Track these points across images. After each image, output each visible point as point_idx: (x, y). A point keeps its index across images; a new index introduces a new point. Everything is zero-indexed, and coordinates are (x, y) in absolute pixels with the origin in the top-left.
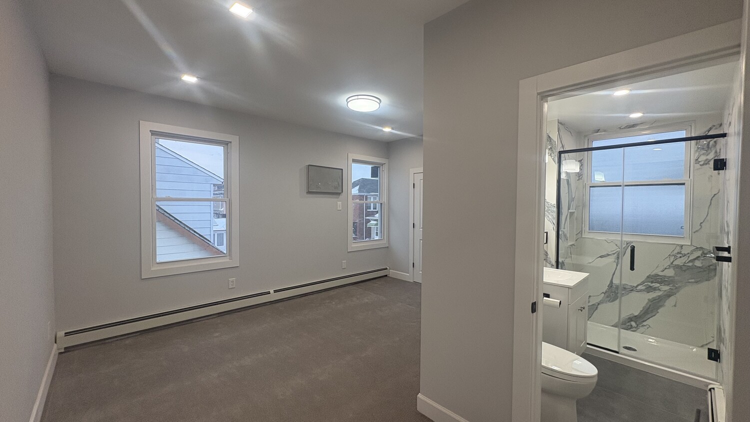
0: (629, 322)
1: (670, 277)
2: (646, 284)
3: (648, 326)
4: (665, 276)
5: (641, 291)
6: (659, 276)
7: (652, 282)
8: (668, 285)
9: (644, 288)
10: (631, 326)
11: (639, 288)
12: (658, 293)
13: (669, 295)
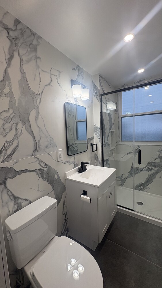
0: (140, 186)
1: (158, 163)
2: (147, 167)
3: (148, 188)
4: (156, 163)
5: (145, 171)
6: (153, 162)
7: (150, 166)
8: (157, 167)
9: (147, 169)
10: (141, 188)
11: (144, 169)
12: (153, 172)
13: (157, 172)
